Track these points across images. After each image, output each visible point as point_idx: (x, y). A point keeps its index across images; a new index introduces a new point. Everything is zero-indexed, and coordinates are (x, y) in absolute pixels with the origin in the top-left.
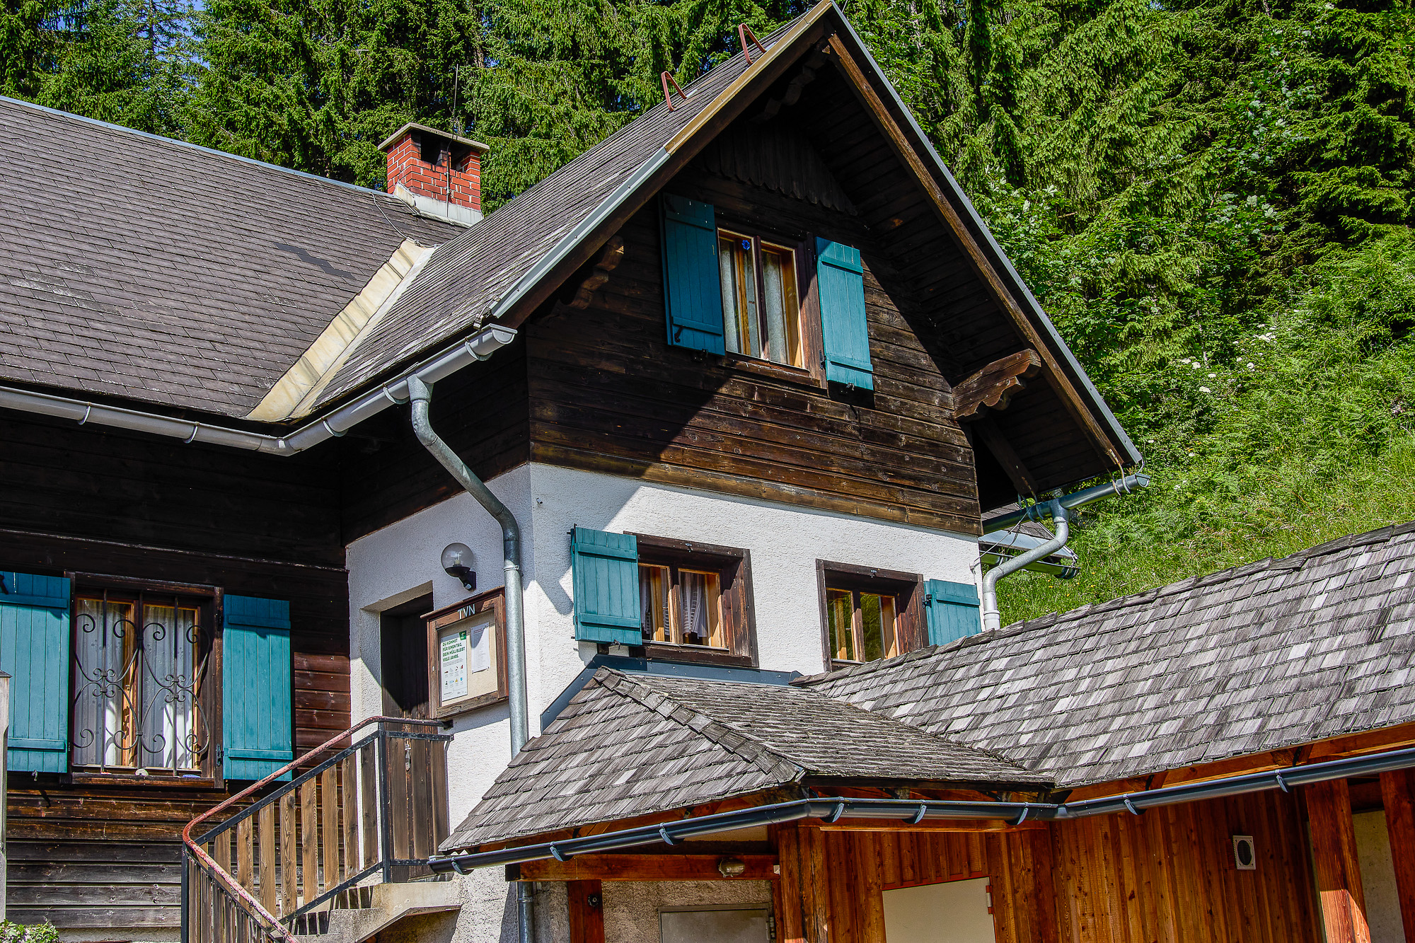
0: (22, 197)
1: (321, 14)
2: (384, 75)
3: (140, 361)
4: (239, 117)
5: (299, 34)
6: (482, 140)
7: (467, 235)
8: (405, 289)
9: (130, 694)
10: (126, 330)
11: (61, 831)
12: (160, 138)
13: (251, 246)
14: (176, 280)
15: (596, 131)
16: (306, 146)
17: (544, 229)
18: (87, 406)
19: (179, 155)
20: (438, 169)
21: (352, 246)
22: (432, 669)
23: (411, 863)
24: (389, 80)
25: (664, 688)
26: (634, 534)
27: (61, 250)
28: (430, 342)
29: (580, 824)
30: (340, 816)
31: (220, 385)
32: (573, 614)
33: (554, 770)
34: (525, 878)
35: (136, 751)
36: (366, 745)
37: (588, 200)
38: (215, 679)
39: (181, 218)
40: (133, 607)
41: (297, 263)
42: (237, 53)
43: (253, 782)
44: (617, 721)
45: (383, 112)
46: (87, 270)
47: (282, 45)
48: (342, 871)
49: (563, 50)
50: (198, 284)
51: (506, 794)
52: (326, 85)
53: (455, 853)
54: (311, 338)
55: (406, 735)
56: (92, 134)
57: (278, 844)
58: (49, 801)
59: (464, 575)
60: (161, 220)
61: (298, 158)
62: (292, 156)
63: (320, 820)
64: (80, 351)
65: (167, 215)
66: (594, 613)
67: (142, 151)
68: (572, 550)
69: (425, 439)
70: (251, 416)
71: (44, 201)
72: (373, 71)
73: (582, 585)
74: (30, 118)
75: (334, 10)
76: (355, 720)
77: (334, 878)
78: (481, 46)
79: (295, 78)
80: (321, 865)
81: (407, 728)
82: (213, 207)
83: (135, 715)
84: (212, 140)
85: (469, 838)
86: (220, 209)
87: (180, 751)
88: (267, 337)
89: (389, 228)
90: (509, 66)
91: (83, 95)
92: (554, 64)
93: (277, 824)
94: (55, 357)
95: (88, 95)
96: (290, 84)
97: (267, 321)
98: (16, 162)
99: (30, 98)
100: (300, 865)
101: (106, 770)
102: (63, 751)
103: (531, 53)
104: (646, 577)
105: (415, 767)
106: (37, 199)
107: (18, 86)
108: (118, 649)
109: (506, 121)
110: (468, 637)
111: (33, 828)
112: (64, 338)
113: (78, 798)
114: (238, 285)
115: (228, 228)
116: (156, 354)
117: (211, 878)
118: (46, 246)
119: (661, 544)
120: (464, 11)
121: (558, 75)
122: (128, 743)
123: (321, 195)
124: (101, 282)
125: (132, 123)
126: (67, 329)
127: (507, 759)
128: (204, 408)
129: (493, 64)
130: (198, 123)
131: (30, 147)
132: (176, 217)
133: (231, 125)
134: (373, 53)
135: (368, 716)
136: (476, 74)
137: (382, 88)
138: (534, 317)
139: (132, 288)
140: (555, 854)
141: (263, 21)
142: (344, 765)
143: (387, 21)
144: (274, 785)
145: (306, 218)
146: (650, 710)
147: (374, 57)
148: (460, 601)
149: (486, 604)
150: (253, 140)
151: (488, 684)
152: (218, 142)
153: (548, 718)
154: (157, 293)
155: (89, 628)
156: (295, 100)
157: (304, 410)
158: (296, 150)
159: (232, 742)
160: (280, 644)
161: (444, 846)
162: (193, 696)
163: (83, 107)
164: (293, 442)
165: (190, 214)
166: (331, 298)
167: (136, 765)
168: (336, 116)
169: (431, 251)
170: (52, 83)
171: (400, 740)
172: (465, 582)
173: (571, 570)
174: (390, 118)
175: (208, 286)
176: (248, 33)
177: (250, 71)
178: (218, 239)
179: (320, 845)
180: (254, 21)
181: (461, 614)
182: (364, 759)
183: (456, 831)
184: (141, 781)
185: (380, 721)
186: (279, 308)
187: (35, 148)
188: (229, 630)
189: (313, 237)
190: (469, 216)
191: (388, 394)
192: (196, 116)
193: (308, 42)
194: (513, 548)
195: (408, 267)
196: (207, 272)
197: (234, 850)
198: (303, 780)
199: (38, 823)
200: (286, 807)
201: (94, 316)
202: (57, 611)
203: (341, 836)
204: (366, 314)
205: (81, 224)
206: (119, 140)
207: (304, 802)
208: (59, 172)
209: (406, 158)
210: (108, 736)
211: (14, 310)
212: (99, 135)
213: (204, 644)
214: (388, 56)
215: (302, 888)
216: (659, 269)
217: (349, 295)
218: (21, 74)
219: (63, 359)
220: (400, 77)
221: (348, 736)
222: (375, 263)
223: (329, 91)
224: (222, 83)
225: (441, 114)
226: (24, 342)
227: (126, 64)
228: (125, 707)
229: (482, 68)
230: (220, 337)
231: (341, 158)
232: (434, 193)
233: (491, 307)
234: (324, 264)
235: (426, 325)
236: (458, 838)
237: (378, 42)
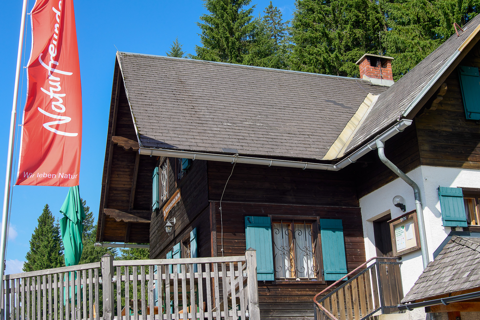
0: (243, 95)
1: (330, 22)
2: (353, 39)
3: (286, 144)
4: (307, 60)
5: (324, 30)
6: (389, 56)
7: (390, 89)
8: (371, 110)
9: (292, 253)
10: (280, 134)
11: (274, 300)
12: (282, 70)
13: (317, 102)
14: (294, 116)
15: (429, 47)
16: (330, 66)
17: (418, 84)
18: (271, 160)
19: (291, 75)
20: (377, 68)
21: (351, 98)
22: (393, 239)
23: (391, 307)
24: (355, 40)
25: (477, 242)
26: (461, 187)
27: (257, 110)
28: (382, 128)
29: (451, 292)
30: (365, 292)
31: (312, 149)
32: (441, 217)
33: (440, 273)
34: (432, 311)
35: (296, 273)
36: (372, 267)
37: (432, 72)
38: (319, 247)
39: (294, 96)
40: (291, 225)
41: (333, 106)
42: (304, 39)
43: (335, 281)
44: (461, 254)
45: (355, 51)
46: (266, 116)
47: (319, 34)
48: (367, 310)
49: (414, 21)
50: (301, 117)
51: (423, 282)
52: (334, 45)
53: (406, 303)
54: (341, 130)
55: (386, 263)
56: (263, 72)
57: (345, 302)
58: (269, 290)
59: (402, 206)
60: (287, 97)
61: (327, 71)
62: (326, 70)
63: (359, 293)
64: (266, 143)
65: (289, 95)
66: (449, 216)
67: (279, 75)
68: (439, 195)
69: (383, 161)
70: (324, 159)
71: (250, 96)
72: (350, 38)
73: (444, 207)
74: (243, 69)
75: (334, 20)
76: (367, 259)
77: (365, 313)
78: (385, 24)
79: (324, 44)
80: (360, 309)
81: (385, 260)
82: (303, 91)
83: (294, 260)
84: (299, 69)
85: (412, 298)
86: (306, 91)
87: (310, 272)
88: (326, 132)
89: (363, 90)
90: (396, 29)
91: (257, 60)
92: (412, 26)
93: (344, 295)
94: (259, 146)
95: (258, 60)
96: (323, 46)
97: (326, 126)
98: (240, 84)
99: (241, 63)
100: (353, 309)
101: (287, 279)
102: (273, 273)
103: (403, 24)
104: (467, 202)
105: (390, 274)
106: (248, 95)
107: (236, 60)
108: (287, 239)
109: (397, 49)
110: (404, 228)
111: (265, 299)
112: (261, 139)
113: (278, 288)
114: (315, 115)
115: (309, 97)
116: (291, 141)
117: (324, 314)
118: (253, 110)
119: (471, 190)
120: (378, 13)
121: (414, 30)
122: (293, 270)
123: (338, 82)
124: (271, 119)
125: (272, 67)
126: (262, 136)
127: (423, 270)
128: (308, 157)
129: (390, 29)
130: (294, 64)
131: (244, 79)
132: (292, 95)
133: (305, 63)
134: (349, 32)
135: (372, 257)
136: (385, 34)
137: (353, 43)
138: (417, 115)
139: (281, 120)
140: (443, 303)
141: (311, 27)
142: (365, 274)
143: (352, 21)
144: (342, 282)
145: (334, 90)
146: (473, 250)
147: (349, 33)
148: (401, 215)
149: (410, 216)
150: (312, 67)
151: (413, 244)
152: (301, 69)
153: (436, 254)
154: (289, 121)
155: (277, 233)
156: (325, 51)
157: (341, 155)
158: (327, 68)
159: (327, 269)
160: (340, 234)
161: (402, 301)
162: (313, 253)
163: (257, 64)
164: (338, 166)
165: (296, 94)
166: (346, 116)
167: (296, 277)
168: (339, 55)
169: (378, 96)
170: (247, 57)
171: (384, 265)
172: (402, 209)
173: (439, 202)
174: (357, 53)
175: (305, 117)
176: (307, 32)
177: (309, 44)
178: (307, 101)
179: (359, 302)
180: (308, 27)
181: (401, 220)
182: (372, 272)
183: (406, 295)
184: (298, 282)
185: (376, 258)
186: (329, 121)
187: (245, 79)
188: (323, 231)
189: (337, 96)
190: (389, 83)
191: (369, 147)
192: (293, 62)
193: (327, 32)
194: (418, 196)
195: (370, 103)
196: (304, 112)
197: (331, 304)
198: (352, 280)
199: (267, 297)
200: (347, 289)
201: (270, 131)
202: (267, 228)
203: (366, 298)
204: (358, 120)
205: (262, 101)
206: (271, 73)
207: (353, 287)
208: (254, 86)
209: (365, 66)
210: (286, 268)
211: (245, 132)
212: (265, 72)
213: (315, 236)
214: (354, 32)
215: (354, 317)
216: (460, 92)
217: (352, 114)
218: (237, 56)
219: (262, 146)
220: (359, 39)
221: (366, 264)
222: (359, 103)
223: (335, 47)
224: (300, 49)
225: (374, 49)
226: (249, 142)
227: (269, 47)
228: (291, 258)
229: (386, 31)
230: (311, 133)
231: (342, 69)
232: (376, 76)
233: (402, 113)
234: (342, 105)
235: (380, 122)
236: (407, 298)
237: (350, 28)
